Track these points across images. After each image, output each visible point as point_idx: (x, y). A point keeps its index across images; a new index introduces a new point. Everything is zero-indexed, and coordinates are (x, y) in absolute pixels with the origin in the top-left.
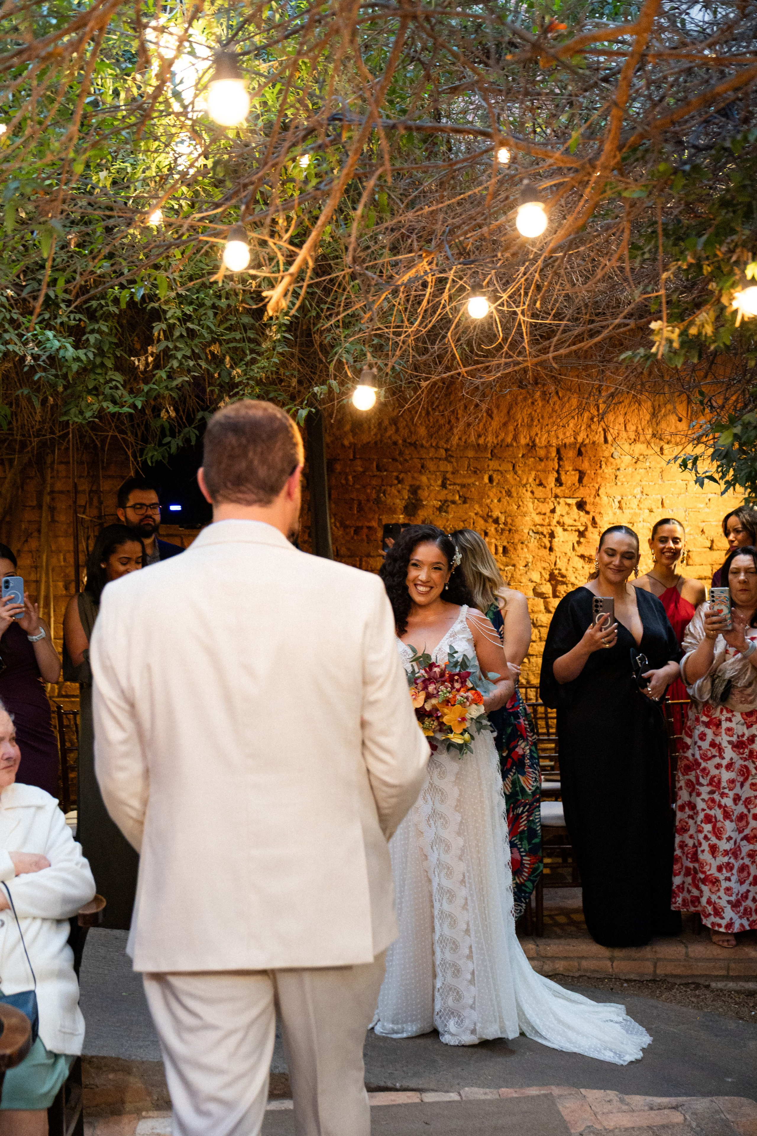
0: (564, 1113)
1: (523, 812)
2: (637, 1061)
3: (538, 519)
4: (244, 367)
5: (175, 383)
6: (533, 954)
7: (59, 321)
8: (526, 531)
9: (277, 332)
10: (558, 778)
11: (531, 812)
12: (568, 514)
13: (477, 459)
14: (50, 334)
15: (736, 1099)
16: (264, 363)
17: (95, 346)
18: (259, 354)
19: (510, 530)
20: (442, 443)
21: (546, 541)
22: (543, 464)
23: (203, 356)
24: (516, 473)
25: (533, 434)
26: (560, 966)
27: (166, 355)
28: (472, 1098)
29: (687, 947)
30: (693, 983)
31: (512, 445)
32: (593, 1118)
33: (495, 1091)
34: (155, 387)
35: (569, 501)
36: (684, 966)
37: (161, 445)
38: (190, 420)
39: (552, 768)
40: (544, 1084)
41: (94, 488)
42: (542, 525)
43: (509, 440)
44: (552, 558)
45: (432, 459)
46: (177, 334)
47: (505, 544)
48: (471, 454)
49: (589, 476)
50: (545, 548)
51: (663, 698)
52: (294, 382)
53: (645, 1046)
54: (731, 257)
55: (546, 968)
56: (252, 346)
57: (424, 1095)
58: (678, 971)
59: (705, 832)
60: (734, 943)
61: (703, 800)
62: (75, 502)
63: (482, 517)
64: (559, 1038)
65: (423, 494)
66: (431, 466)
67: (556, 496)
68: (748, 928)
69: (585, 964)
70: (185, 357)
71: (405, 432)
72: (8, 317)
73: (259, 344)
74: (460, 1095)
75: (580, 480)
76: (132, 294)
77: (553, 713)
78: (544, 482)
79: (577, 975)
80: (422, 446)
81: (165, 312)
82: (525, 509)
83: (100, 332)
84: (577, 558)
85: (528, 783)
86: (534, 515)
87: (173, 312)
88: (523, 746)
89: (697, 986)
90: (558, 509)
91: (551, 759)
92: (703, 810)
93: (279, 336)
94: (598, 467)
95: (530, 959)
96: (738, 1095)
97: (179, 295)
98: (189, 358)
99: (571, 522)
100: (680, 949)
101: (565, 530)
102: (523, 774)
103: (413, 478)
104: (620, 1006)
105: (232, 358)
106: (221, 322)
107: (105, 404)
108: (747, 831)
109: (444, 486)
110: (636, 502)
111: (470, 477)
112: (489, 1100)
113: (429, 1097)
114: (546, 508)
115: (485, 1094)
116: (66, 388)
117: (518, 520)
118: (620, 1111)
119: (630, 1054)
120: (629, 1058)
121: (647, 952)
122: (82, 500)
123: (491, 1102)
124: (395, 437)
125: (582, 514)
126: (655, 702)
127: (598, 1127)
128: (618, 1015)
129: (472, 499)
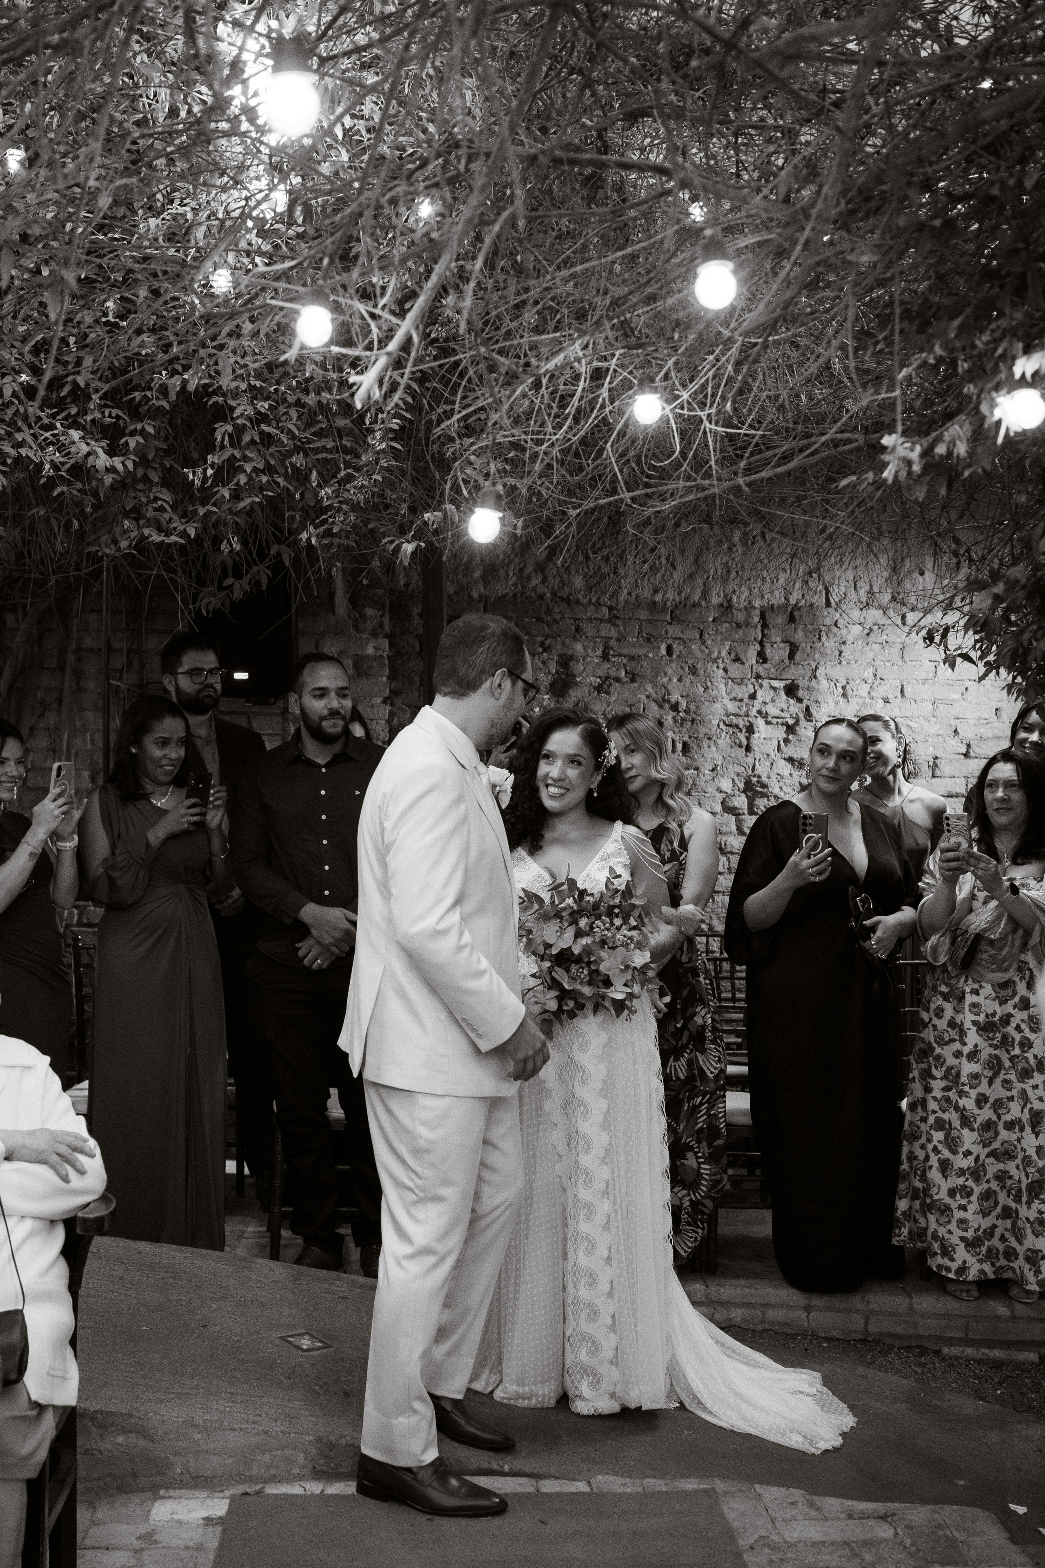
0: (730, 1516)
1: (701, 1104)
2: (836, 1450)
3: (732, 707)
4: (336, 486)
5: (242, 505)
6: (700, 1296)
7: (89, 418)
8: (715, 722)
9: (382, 439)
10: (745, 1060)
11: (712, 1105)
12: (773, 701)
13: (650, 622)
14: (75, 435)
15: (969, 1511)
16: (361, 481)
17: (136, 452)
18: (358, 469)
19: (693, 721)
20: (605, 599)
21: (742, 737)
22: (741, 632)
23: (281, 470)
24: (704, 643)
25: (729, 590)
26: (737, 1315)
27: (230, 468)
28: (605, 1490)
29: (911, 1297)
30: (917, 1347)
31: (700, 605)
32: (770, 1526)
33: (638, 1482)
34: (214, 509)
35: (775, 683)
36: (906, 1322)
37: (221, 588)
38: (262, 555)
39: (739, 1046)
40: (704, 1474)
41: (135, 646)
42: (737, 715)
43: (696, 597)
44: (750, 760)
45: (590, 620)
46: (247, 438)
47: (686, 739)
48: (643, 615)
49: (804, 652)
50: (740, 746)
51: (892, 956)
52: (404, 509)
53: (846, 1430)
54: (996, 349)
55: (717, 1316)
56: (348, 458)
57: (541, 1483)
58: (899, 1330)
59: (935, 1142)
60: (975, 1293)
61: (935, 1098)
62: (107, 664)
63: (656, 702)
64: (729, 1412)
65: (578, 667)
66: (589, 629)
67: (758, 677)
68: (992, 1276)
69: (771, 1313)
70: (255, 469)
71: (555, 583)
72: (22, 410)
73: (358, 456)
74: (590, 1485)
75: (791, 656)
76: (185, 382)
77: (741, 970)
78: (742, 657)
79: (760, 1328)
80: (578, 602)
81: (232, 409)
82: (715, 693)
83: (143, 433)
84: (783, 762)
85: (709, 1064)
86: (726, 701)
87: (243, 409)
88: (703, 1013)
89: (923, 1351)
90: (760, 694)
91: (738, 1034)
92: (934, 1112)
93: (384, 445)
94: (815, 639)
95: (695, 1303)
96: (971, 1503)
97: (252, 388)
98: (263, 471)
99: (777, 712)
100: (901, 1299)
101: (768, 723)
102: (703, 1051)
103: (564, 644)
104: (815, 1374)
105: (320, 474)
106: (309, 425)
107: (146, 532)
108: (996, 1145)
109: (605, 657)
110: (866, 688)
111: (641, 646)
112: (629, 1494)
113: (549, 1486)
114: (743, 692)
115: (624, 1485)
116: (95, 508)
117: (705, 708)
118: (807, 1517)
119: (826, 1441)
120: (824, 1445)
121: (856, 1301)
122: (119, 662)
123: (631, 1497)
124: (541, 589)
125: (792, 701)
126: (880, 960)
127: (775, 1538)
128: (811, 1385)
129: (643, 677)
